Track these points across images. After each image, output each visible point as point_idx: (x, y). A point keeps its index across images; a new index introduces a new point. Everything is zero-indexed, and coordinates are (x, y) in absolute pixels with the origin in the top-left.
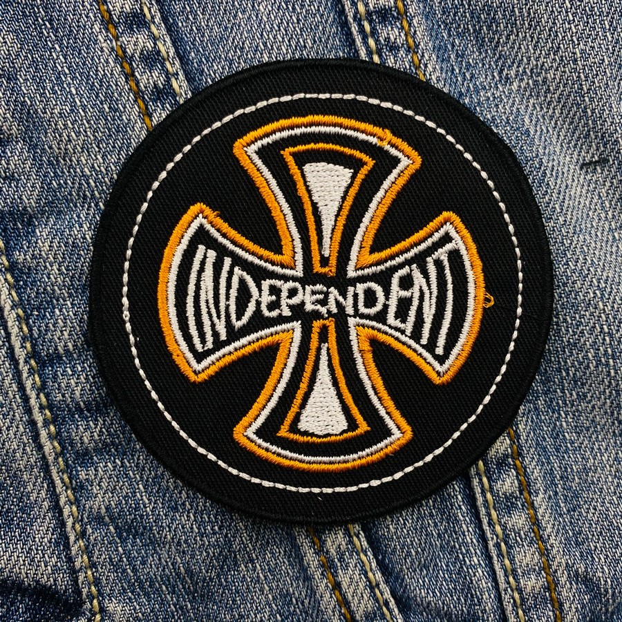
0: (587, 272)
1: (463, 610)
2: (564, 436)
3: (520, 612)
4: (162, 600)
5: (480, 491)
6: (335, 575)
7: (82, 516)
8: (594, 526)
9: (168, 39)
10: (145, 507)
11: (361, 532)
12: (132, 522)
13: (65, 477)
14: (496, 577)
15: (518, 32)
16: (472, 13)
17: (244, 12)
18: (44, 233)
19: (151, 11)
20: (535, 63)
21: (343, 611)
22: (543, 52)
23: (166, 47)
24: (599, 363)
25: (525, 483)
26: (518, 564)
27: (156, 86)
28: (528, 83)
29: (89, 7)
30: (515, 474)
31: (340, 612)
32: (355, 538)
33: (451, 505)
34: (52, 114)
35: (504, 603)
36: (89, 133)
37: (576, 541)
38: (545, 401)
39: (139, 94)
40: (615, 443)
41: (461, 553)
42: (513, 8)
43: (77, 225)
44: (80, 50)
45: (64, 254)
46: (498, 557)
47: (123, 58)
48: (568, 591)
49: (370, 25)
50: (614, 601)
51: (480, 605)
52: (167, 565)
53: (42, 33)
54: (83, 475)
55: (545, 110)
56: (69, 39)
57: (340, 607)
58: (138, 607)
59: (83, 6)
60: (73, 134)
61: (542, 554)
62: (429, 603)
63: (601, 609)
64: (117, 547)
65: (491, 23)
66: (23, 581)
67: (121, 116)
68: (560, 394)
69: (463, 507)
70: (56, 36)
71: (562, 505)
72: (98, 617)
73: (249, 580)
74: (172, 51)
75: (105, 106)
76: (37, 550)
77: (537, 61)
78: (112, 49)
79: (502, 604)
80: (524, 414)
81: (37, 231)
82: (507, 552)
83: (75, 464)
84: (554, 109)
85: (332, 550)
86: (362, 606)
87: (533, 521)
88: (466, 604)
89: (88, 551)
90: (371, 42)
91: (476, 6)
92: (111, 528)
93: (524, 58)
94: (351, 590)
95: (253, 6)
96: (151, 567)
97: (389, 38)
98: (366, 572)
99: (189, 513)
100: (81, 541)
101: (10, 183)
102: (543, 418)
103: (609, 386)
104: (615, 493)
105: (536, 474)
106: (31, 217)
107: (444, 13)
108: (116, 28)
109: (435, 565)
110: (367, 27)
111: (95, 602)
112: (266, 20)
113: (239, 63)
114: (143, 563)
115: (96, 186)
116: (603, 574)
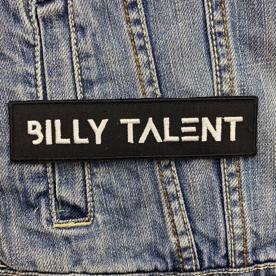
0: (273, 130)
1: (213, 237)
2: (256, 184)
3: (232, 241)
4: (113, 217)
5: (226, 198)
6: (173, 217)
7: (92, 184)
8: (262, 216)
9: (147, 30)
10: (114, 184)
11: (184, 204)
12: (109, 188)
13: (89, 170)
14: (226, 227)
15: (264, 46)
16: (249, 38)
17: (173, 25)
18: (96, 89)
19: (143, 20)
20: (268, 57)
21: (174, 229)
22: (272, 54)
23: (146, 33)
24: (271, 161)
25: (241, 198)
26: (235, 224)
27: (140, 46)
28: (264, 64)
29: (123, 16)
30: (238, 194)
31: (173, 230)
32: (181, 206)
33: (216, 201)
34: (105, 49)
35: (227, 237)
36: (116, 58)
37: (255, 220)
38: (251, 171)
39: (134, 47)
40: (273, 190)
41: (216, 218)
42: (264, 38)
43: (107, 88)
44: (117, 29)
45: (102, 97)
46: (228, 221)
47: (131, 34)
48: (249, 236)
49: (215, 37)
50: (263, 242)
51: (219, 236)
52: (118, 204)
53: (106, 21)
54: (95, 171)
55: (269, 73)
56: (114, 25)
57: (173, 228)
58: (105, 217)
59: (121, 15)
60: (111, 57)
61: (243, 223)
62: (203, 232)
63: (259, 244)
64: (102, 196)
65: (255, 42)
66: (70, 202)
67: (128, 54)
68: (257, 170)
69: (219, 202)
70: (110, 23)
71: (252, 207)
72: (92, 219)
73: (144, 213)
74: (147, 34)
75: (123, 49)
76: (76, 193)
77: (269, 57)
78: (128, 30)
79: (226, 237)
80: (244, 174)
81: (94, 87)
82: (232, 220)
83: (93, 166)
84: (272, 74)
85: (173, 208)
86: (180, 229)
87: (242, 211)
88: (215, 235)
89: (92, 196)
90: (214, 42)
91: (251, 35)
92: (101, 189)
93: (265, 55)
94: (178, 223)
95: (177, 23)
96: (112, 205)
97: (221, 42)
98: (184, 218)
99: (128, 188)
100: (90, 192)
101: (88, 70)
102: (250, 177)
103: (273, 170)
104: (271, 207)
105: (245, 195)
106: (93, 83)
107: (240, 36)
108: (130, 23)
109: (206, 220)
110: (214, 37)
111: (92, 213)
112: (181, 29)
113: (169, 42)
114: (110, 203)
115: (116, 76)
116: (261, 232)
